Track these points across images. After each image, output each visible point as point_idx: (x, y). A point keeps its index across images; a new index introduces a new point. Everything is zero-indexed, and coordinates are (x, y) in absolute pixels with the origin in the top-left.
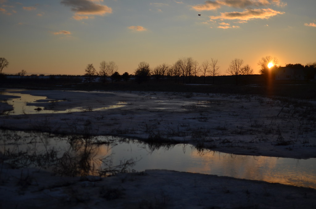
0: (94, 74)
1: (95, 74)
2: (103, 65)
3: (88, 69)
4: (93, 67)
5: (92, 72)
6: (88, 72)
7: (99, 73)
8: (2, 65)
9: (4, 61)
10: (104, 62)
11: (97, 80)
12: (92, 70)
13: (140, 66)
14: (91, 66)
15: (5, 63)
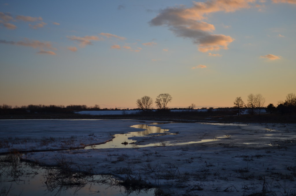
0: (242, 106)
1: (244, 107)
2: (251, 97)
3: (237, 102)
4: (241, 100)
5: (241, 104)
6: (237, 105)
7: (246, 105)
8: (167, 100)
9: (168, 97)
10: (252, 95)
11: (245, 113)
12: (240, 103)
13: (288, 98)
14: (239, 99)
15: (169, 99)
